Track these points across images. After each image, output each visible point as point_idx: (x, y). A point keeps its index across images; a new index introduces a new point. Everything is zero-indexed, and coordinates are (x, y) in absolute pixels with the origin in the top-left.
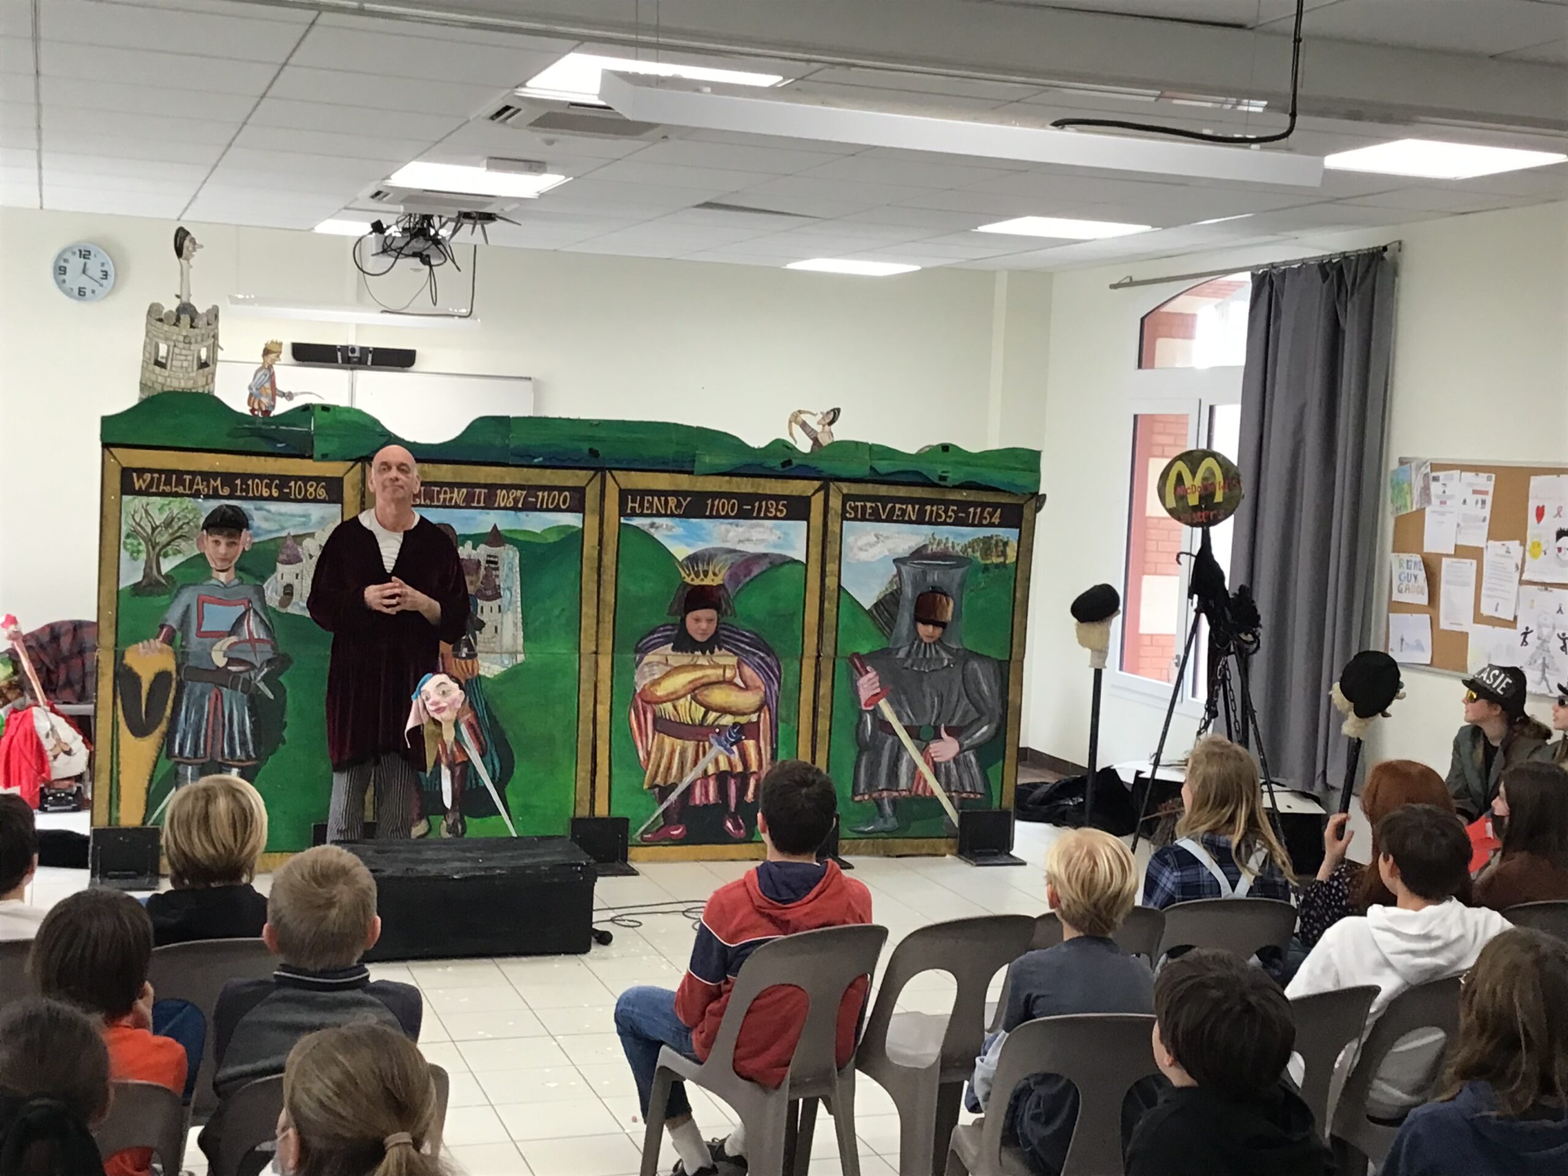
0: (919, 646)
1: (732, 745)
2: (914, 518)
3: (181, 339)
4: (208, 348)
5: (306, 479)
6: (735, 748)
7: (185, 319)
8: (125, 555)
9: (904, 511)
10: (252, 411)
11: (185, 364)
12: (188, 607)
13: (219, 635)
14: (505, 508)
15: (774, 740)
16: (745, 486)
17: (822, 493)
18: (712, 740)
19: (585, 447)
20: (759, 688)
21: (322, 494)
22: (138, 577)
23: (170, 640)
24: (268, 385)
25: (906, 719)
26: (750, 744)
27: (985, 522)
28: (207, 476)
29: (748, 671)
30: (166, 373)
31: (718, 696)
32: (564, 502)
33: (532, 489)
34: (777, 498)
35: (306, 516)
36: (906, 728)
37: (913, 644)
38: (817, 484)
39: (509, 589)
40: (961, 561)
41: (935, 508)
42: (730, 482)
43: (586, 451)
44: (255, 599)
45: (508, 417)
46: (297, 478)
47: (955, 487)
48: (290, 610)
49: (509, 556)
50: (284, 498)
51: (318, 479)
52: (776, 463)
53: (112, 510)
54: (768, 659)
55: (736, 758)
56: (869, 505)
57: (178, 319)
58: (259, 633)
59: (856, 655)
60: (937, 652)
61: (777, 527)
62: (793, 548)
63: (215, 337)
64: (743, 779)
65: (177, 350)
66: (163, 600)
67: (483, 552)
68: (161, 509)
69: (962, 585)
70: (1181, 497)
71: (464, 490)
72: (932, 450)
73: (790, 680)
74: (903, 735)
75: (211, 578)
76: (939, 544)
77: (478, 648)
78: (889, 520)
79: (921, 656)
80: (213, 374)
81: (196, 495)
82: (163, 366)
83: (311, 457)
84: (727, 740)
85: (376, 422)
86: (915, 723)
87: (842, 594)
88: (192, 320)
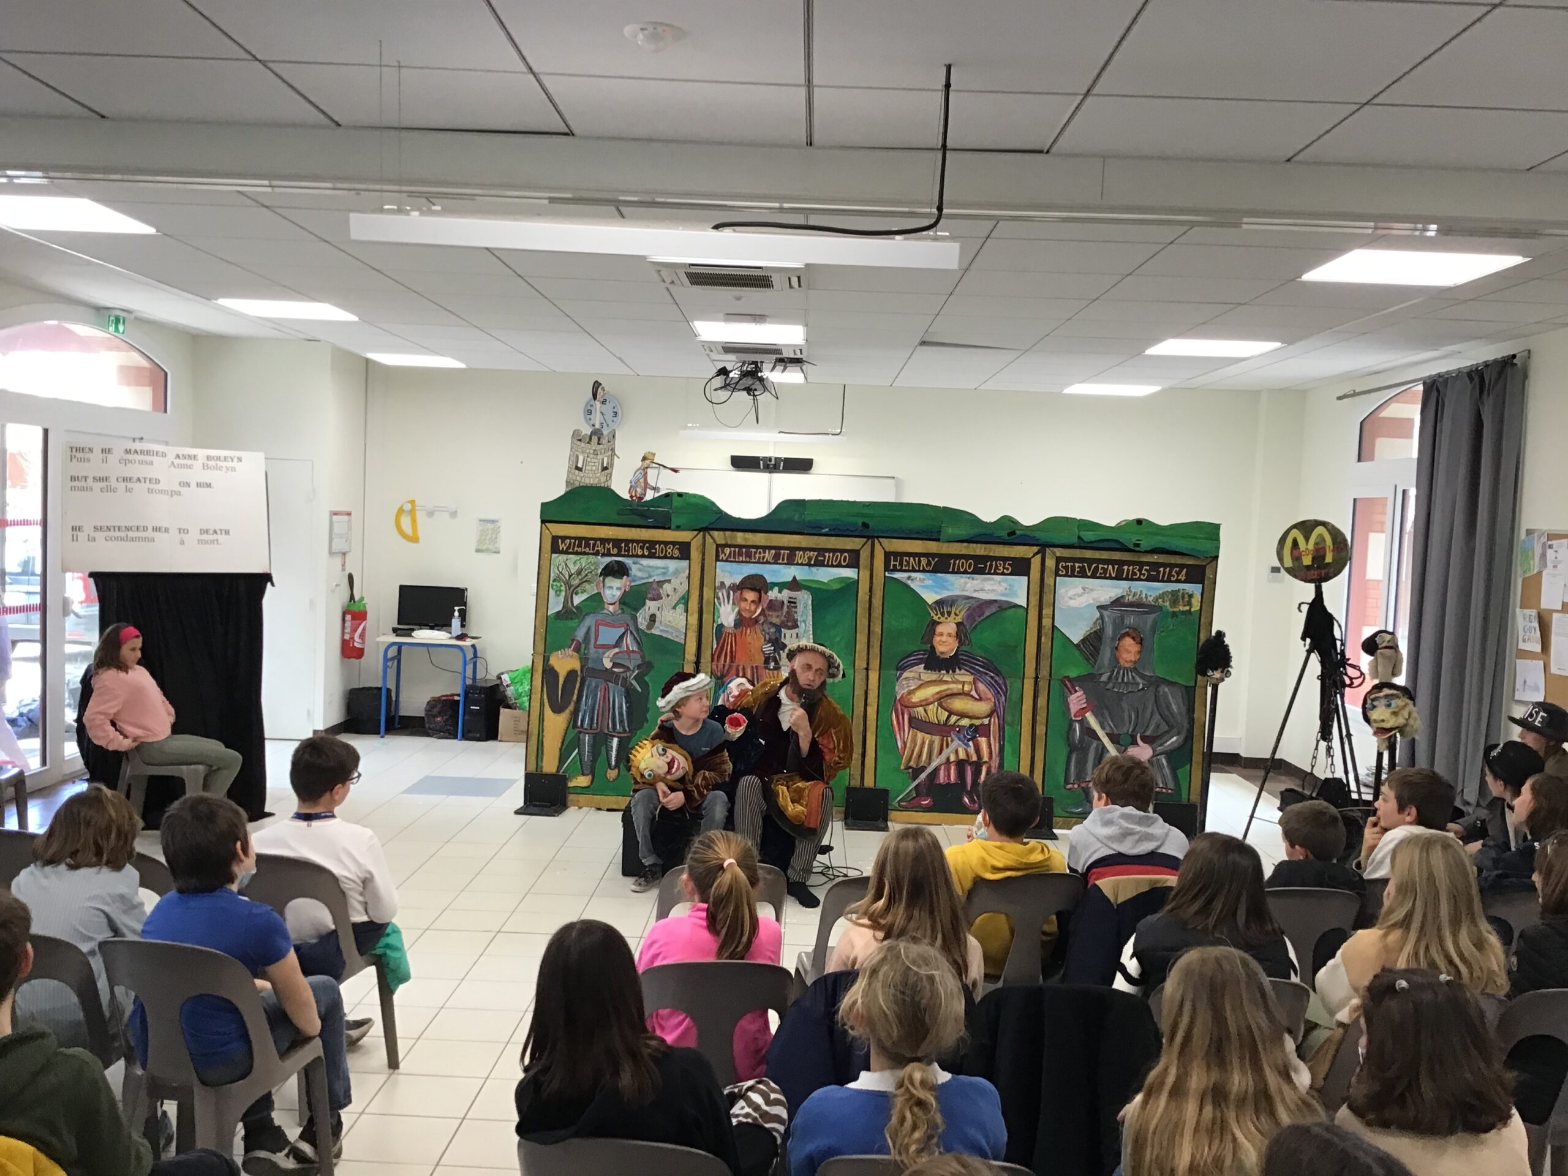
0: (1118, 673)
1: (969, 740)
2: (1113, 576)
3: (592, 452)
4: (608, 457)
5: (666, 543)
6: (971, 743)
7: (595, 439)
8: (552, 592)
9: (1105, 570)
10: (631, 497)
11: (594, 468)
12: (589, 629)
13: (608, 647)
14: (802, 564)
15: (1002, 738)
16: (979, 550)
17: (1039, 556)
18: (953, 736)
19: (860, 521)
20: (990, 699)
21: (677, 553)
22: (560, 608)
23: (577, 650)
24: (642, 480)
25: (1108, 728)
26: (983, 741)
27: (1172, 579)
28: (604, 541)
29: (981, 687)
30: (581, 474)
31: (958, 704)
32: (844, 561)
33: (821, 551)
34: (1004, 559)
35: (666, 568)
36: (1108, 735)
37: (1113, 671)
38: (1035, 549)
39: (804, 621)
40: (1152, 608)
41: (1131, 568)
42: (967, 548)
43: (860, 524)
44: (630, 623)
45: (804, 500)
46: (660, 543)
47: (1146, 552)
48: (653, 631)
49: (804, 599)
50: (651, 556)
51: (674, 543)
52: (1003, 534)
53: (545, 563)
54: (997, 678)
55: (971, 750)
56: (1077, 565)
57: (590, 439)
59: (1067, 677)
60: (1133, 678)
61: (1004, 581)
63: (613, 450)
64: (977, 766)
65: (589, 460)
66: (572, 623)
67: (786, 595)
68: (575, 563)
69: (1153, 629)
70: (1297, 558)
71: (773, 552)
72: (1128, 523)
73: (1015, 696)
74: (1106, 740)
75: (603, 609)
76: (1134, 596)
77: (781, 663)
78: (1094, 576)
79: (1120, 680)
80: (611, 474)
81: (597, 554)
82: (580, 469)
83: (669, 528)
84: (965, 737)
85: (713, 504)
86: (1116, 731)
87: (1055, 631)
88: (599, 439)
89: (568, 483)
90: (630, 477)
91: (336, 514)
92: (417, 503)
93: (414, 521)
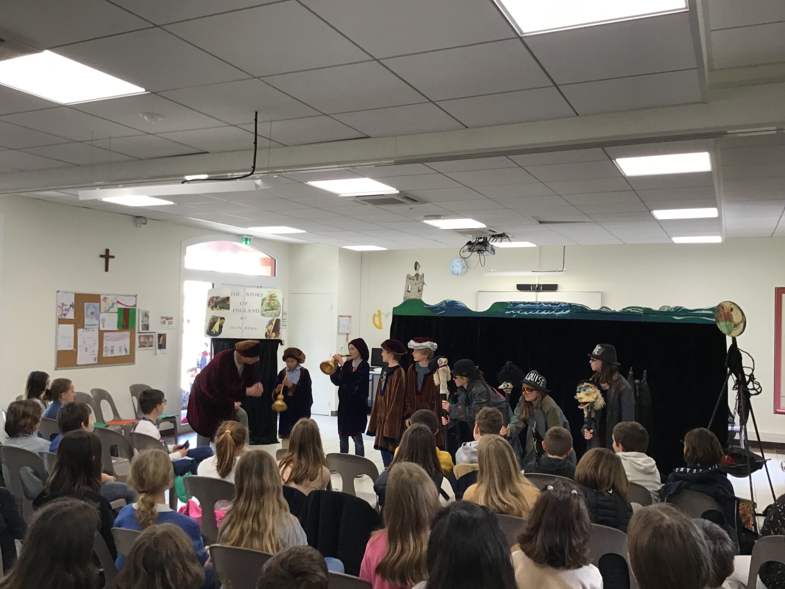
3: (415, 284)
4: (421, 285)
11: (415, 291)
57: (414, 278)
63: (423, 283)
65: (413, 287)
80: (422, 294)
82: (409, 292)
88: (418, 278)
89: (404, 298)
91: (341, 316)
92: (381, 312)
93: (380, 319)
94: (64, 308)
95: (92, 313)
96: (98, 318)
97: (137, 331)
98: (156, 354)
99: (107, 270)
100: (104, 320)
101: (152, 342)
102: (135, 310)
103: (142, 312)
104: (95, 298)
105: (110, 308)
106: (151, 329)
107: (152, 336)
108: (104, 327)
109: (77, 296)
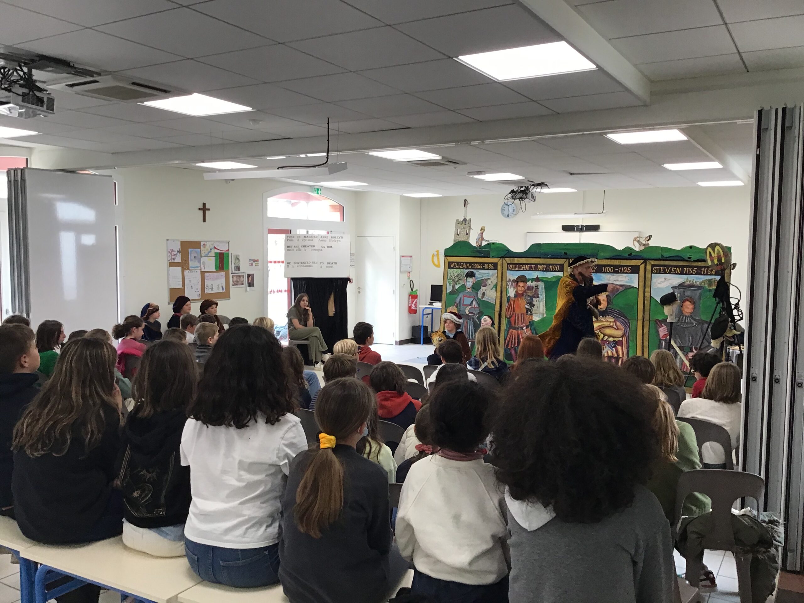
0: (683, 318)
1: (613, 347)
2: (679, 272)
3: (463, 228)
4: (468, 229)
5: (489, 263)
6: (614, 349)
8: (448, 284)
9: (675, 270)
10: (477, 245)
11: (463, 234)
12: (461, 298)
13: (467, 306)
14: (540, 271)
15: (628, 347)
16: (616, 262)
17: (643, 265)
19: (563, 252)
20: (622, 329)
21: (492, 267)
22: (451, 290)
23: (457, 307)
24: (481, 238)
25: (678, 343)
26: (619, 348)
27: (708, 274)
28: (466, 263)
29: (618, 323)
30: (459, 237)
31: (608, 331)
32: (557, 269)
33: (548, 265)
34: (627, 266)
35: (489, 273)
36: (678, 347)
38: (642, 261)
39: (542, 295)
40: (699, 288)
41: (688, 269)
42: (611, 261)
44: (476, 296)
45: (541, 244)
46: (486, 263)
47: (694, 261)
48: (484, 299)
49: (541, 285)
50: (483, 269)
51: (491, 263)
52: (626, 255)
53: (446, 272)
54: (625, 320)
56: (661, 268)
57: (463, 223)
58: (476, 305)
59: (658, 320)
60: (690, 320)
61: (628, 276)
62: (633, 282)
63: (470, 227)
64: (617, 359)
65: (462, 231)
66: (455, 296)
67: (534, 284)
68: (456, 272)
69: (700, 298)
70: (712, 260)
71: (529, 266)
72: (686, 248)
74: (677, 349)
75: (466, 290)
76: (690, 282)
77: (533, 312)
78: (670, 273)
80: (469, 236)
81: (464, 268)
82: (458, 235)
83: (489, 257)
84: (611, 346)
85: (506, 247)
86: (682, 345)
87: (652, 298)
88: (466, 223)
89: (454, 240)
90: (476, 237)
91: (402, 257)
92: (439, 252)
93: (438, 259)
94: (173, 253)
95: (195, 257)
96: (199, 261)
97: (230, 272)
98: (246, 291)
99: (204, 221)
100: (204, 262)
101: (243, 281)
102: (228, 254)
103: (234, 256)
104: (196, 245)
105: (208, 253)
106: (242, 270)
107: (243, 276)
108: (204, 269)
109: (183, 244)
